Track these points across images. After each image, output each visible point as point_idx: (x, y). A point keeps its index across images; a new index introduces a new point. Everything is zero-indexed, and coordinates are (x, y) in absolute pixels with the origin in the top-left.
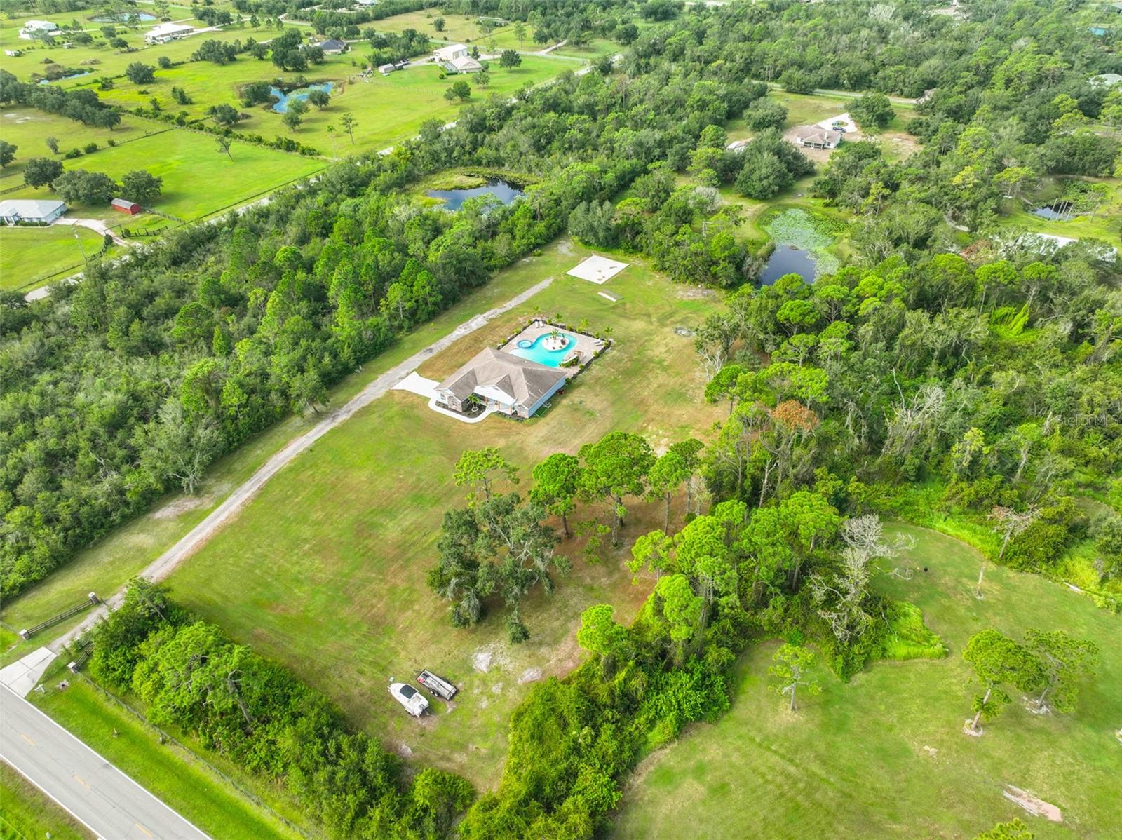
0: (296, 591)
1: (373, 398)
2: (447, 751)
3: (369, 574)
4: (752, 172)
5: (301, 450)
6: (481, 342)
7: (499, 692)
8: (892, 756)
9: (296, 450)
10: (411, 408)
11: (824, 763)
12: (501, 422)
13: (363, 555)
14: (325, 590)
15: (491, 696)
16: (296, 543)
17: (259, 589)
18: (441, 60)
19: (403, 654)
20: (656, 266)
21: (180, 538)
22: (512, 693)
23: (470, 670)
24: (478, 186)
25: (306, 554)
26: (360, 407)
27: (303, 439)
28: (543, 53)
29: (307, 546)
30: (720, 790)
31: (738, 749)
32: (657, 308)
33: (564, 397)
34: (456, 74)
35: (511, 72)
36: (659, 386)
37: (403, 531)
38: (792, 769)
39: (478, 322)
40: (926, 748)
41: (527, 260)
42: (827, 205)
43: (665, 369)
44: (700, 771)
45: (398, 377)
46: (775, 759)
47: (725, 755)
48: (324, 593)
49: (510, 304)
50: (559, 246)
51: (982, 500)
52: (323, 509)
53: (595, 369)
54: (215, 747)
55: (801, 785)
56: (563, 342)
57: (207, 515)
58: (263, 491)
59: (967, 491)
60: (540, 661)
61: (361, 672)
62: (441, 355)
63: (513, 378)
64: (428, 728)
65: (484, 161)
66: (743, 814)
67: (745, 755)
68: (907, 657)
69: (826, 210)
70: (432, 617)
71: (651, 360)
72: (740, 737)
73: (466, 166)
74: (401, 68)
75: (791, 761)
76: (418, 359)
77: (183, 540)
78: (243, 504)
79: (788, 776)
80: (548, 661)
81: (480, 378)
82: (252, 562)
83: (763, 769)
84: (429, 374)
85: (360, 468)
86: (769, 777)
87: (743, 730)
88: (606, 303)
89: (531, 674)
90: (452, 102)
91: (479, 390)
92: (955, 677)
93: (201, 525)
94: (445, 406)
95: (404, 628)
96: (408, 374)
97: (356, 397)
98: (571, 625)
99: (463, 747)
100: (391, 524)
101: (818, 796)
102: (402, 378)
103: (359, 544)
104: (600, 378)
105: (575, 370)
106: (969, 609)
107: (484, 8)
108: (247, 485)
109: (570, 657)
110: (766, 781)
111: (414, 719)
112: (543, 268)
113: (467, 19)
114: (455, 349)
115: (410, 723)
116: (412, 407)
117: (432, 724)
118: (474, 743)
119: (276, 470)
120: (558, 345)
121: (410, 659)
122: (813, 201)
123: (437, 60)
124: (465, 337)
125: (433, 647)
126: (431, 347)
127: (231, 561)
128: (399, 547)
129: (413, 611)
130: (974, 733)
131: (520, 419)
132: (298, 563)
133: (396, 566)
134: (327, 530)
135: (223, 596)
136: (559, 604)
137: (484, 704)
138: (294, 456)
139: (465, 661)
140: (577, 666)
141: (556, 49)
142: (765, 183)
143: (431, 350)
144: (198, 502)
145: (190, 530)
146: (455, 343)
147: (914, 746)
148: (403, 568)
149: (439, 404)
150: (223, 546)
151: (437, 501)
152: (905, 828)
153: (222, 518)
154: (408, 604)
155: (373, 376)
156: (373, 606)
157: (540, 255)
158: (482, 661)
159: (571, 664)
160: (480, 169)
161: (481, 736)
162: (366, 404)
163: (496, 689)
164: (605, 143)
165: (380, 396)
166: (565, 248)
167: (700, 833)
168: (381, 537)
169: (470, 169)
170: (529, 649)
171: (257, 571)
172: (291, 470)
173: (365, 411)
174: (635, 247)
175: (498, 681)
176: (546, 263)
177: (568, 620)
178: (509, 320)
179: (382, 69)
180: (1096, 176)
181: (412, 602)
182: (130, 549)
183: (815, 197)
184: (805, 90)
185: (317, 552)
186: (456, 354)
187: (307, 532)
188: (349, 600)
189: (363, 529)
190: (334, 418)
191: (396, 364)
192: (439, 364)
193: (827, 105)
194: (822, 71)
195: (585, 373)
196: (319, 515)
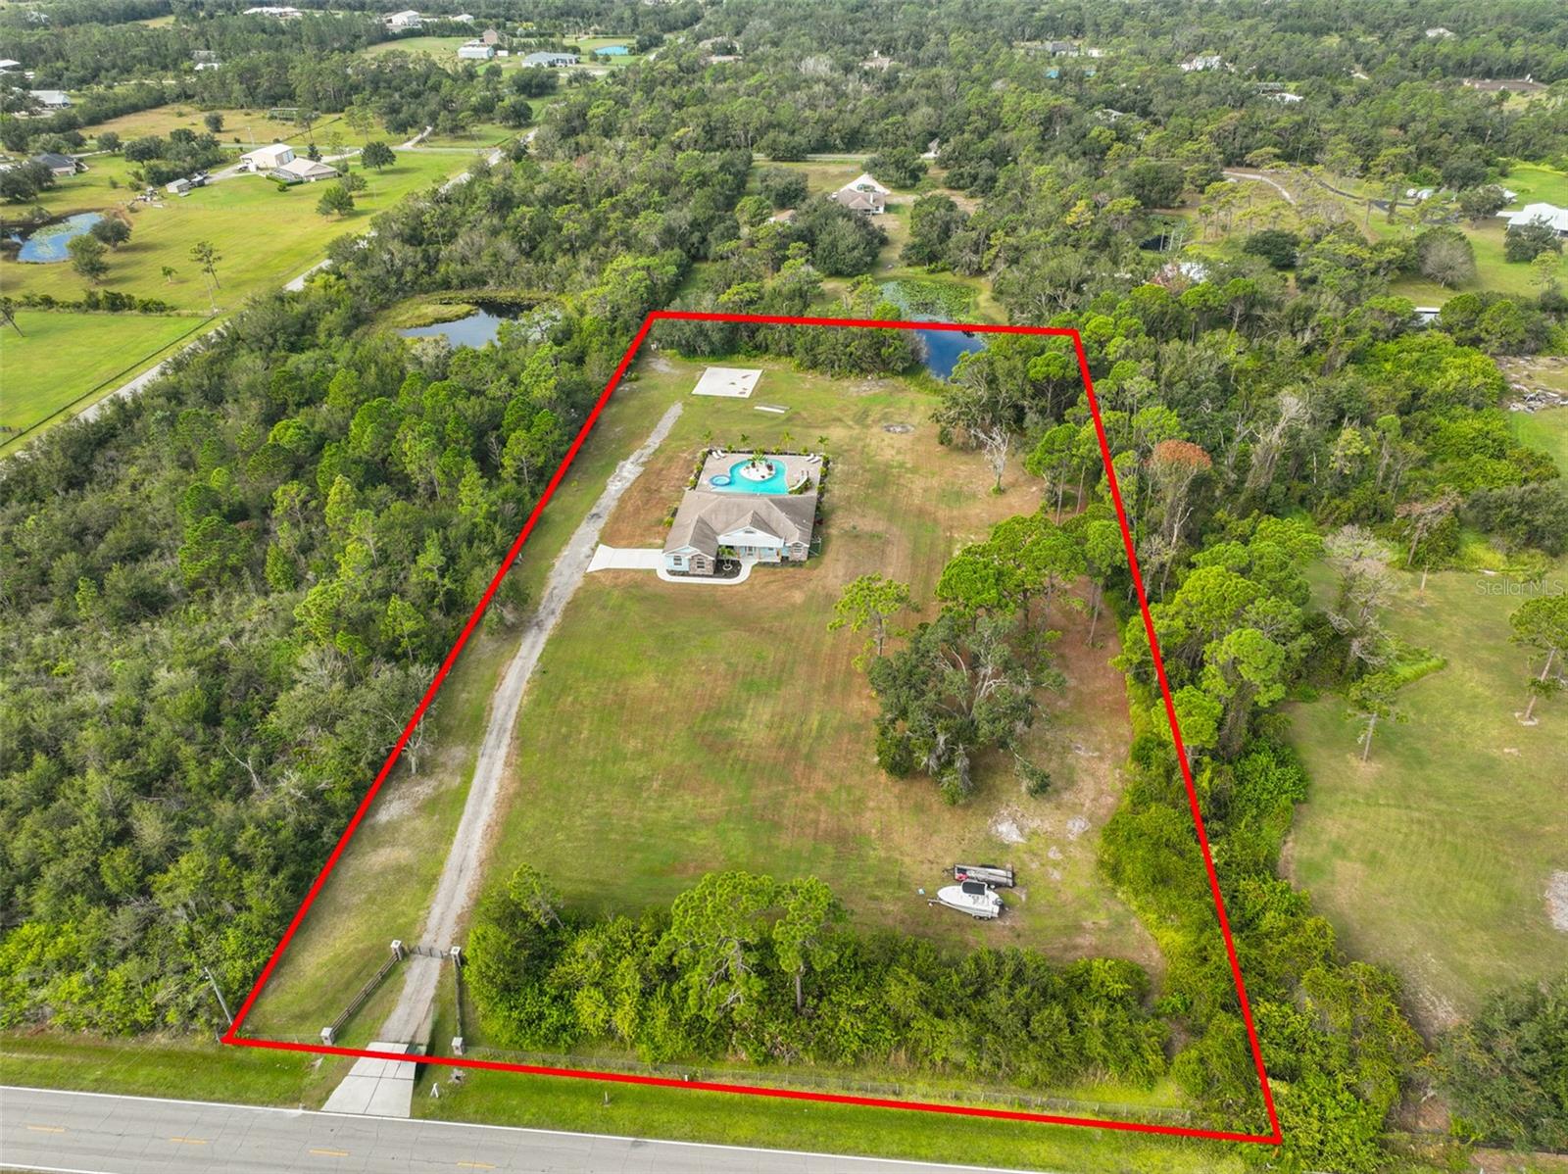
0: (693, 839)
1: (572, 589)
2: (1064, 940)
3: (774, 789)
4: (834, 245)
5: (528, 675)
6: (658, 491)
7: (1060, 856)
8: (1486, 768)
9: (520, 678)
10: (638, 587)
11: (1439, 799)
12: (775, 574)
13: (744, 770)
14: (732, 826)
15: (1056, 865)
16: (635, 787)
17: (638, 856)
18: (258, 168)
19: (907, 860)
20: (800, 364)
21: (453, 834)
22: (1076, 853)
23: (1005, 848)
24: (468, 314)
25: (662, 795)
26: (564, 603)
27: (517, 663)
28: (409, 145)
29: (655, 785)
30: (1373, 861)
31: (1352, 817)
32: (842, 409)
33: (828, 527)
34: (301, 182)
35: (383, 173)
36: (925, 491)
37: (770, 728)
38: (1416, 815)
39: (628, 471)
40: (1506, 750)
41: (625, 388)
42: (932, 272)
43: (914, 470)
44: (1339, 849)
45: (582, 556)
46: (1393, 812)
47: (1348, 827)
48: (734, 829)
49: (654, 441)
50: (653, 365)
51: (1358, 513)
52: (634, 734)
53: (836, 491)
54: (772, 1056)
55: (1438, 826)
56: (770, 467)
57: (467, 794)
58: (522, 741)
59: (1345, 507)
60: (1075, 809)
61: (876, 898)
62: (617, 517)
63: (763, 513)
64: (1018, 926)
65: (455, 282)
66: (1416, 873)
67: (1365, 819)
68: (1419, 676)
69: (933, 277)
70: (901, 808)
71: (888, 466)
72: (1343, 804)
73: (427, 292)
74: (201, 184)
75: (1408, 807)
76: (588, 532)
77: (459, 835)
78: (508, 764)
79: (1420, 822)
80: (1083, 805)
81: (716, 525)
82: (593, 827)
83: (1392, 825)
84: (624, 542)
85: (638, 674)
86: (1404, 830)
87: (1340, 797)
88: (774, 417)
89: (1076, 826)
90: (330, 218)
91: (723, 540)
92: (1470, 680)
93: (469, 808)
94: (684, 574)
95: (881, 831)
96: (594, 550)
97: (546, 594)
98: (1070, 759)
99: (1079, 928)
100: (745, 725)
101: (1461, 829)
102: (590, 557)
103: (724, 760)
104: (849, 497)
105: (813, 493)
106: (1422, 617)
107: (267, 97)
108: (490, 740)
109: (1101, 792)
110: (1406, 835)
111: (991, 923)
112: (655, 394)
113: (248, 114)
114: (630, 507)
115: (990, 929)
116: (637, 585)
117: (1017, 920)
118: (1086, 920)
119: (515, 709)
120: (764, 471)
121: (922, 862)
122: (911, 270)
123: (252, 168)
124: (628, 490)
125: (935, 838)
126: (594, 510)
127: (560, 836)
128: (781, 746)
129: (872, 810)
130: (1530, 723)
131: (798, 564)
132: (661, 808)
133: (800, 768)
134: (662, 757)
135: (593, 882)
136: (1037, 744)
137: (1056, 875)
138: (524, 686)
139: (989, 838)
140: (1120, 800)
141: (422, 141)
142: (856, 253)
143: (597, 516)
144: (433, 783)
145: (458, 820)
146: (622, 501)
147: (1495, 752)
148: (811, 767)
149: (672, 573)
150: (528, 825)
151: (780, 681)
152: (1557, 826)
153: (493, 789)
154: (858, 805)
155: (544, 564)
156: (816, 822)
157: (637, 379)
158: (1007, 831)
159: (1111, 800)
160: (451, 294)
161: (1086, 909)
162: (569, 597)
163: (1054, 854)
164: (615, 236)
165: (580, 584)
166: (663, 366)
167: (1395, 907)
168: (747, 743)
169: (436, 296)
170: (1049, 801)
171: (613, 836)
172: (537, 703)
173: (574, 608)
174: (757, 347)
175: (1048, 846)
176: (655, 387)
177: (1062, 757)
178: (670, 459)
179: (172, 188)
180: (1169, 208)
181: (860, 800)
182: (383, 873)
183: (909, 265)
184: (795, 155)
185: (677, 787)
186: (637, 511)
187: (641, 769)
188: (777, 826)
189: (715, 745)
190: (539, 625)
191: (566, 542)
192: (625, 528)
193: (833, 170)
194: (807, 131)
195: (826, 495)
196: (634, 744)
